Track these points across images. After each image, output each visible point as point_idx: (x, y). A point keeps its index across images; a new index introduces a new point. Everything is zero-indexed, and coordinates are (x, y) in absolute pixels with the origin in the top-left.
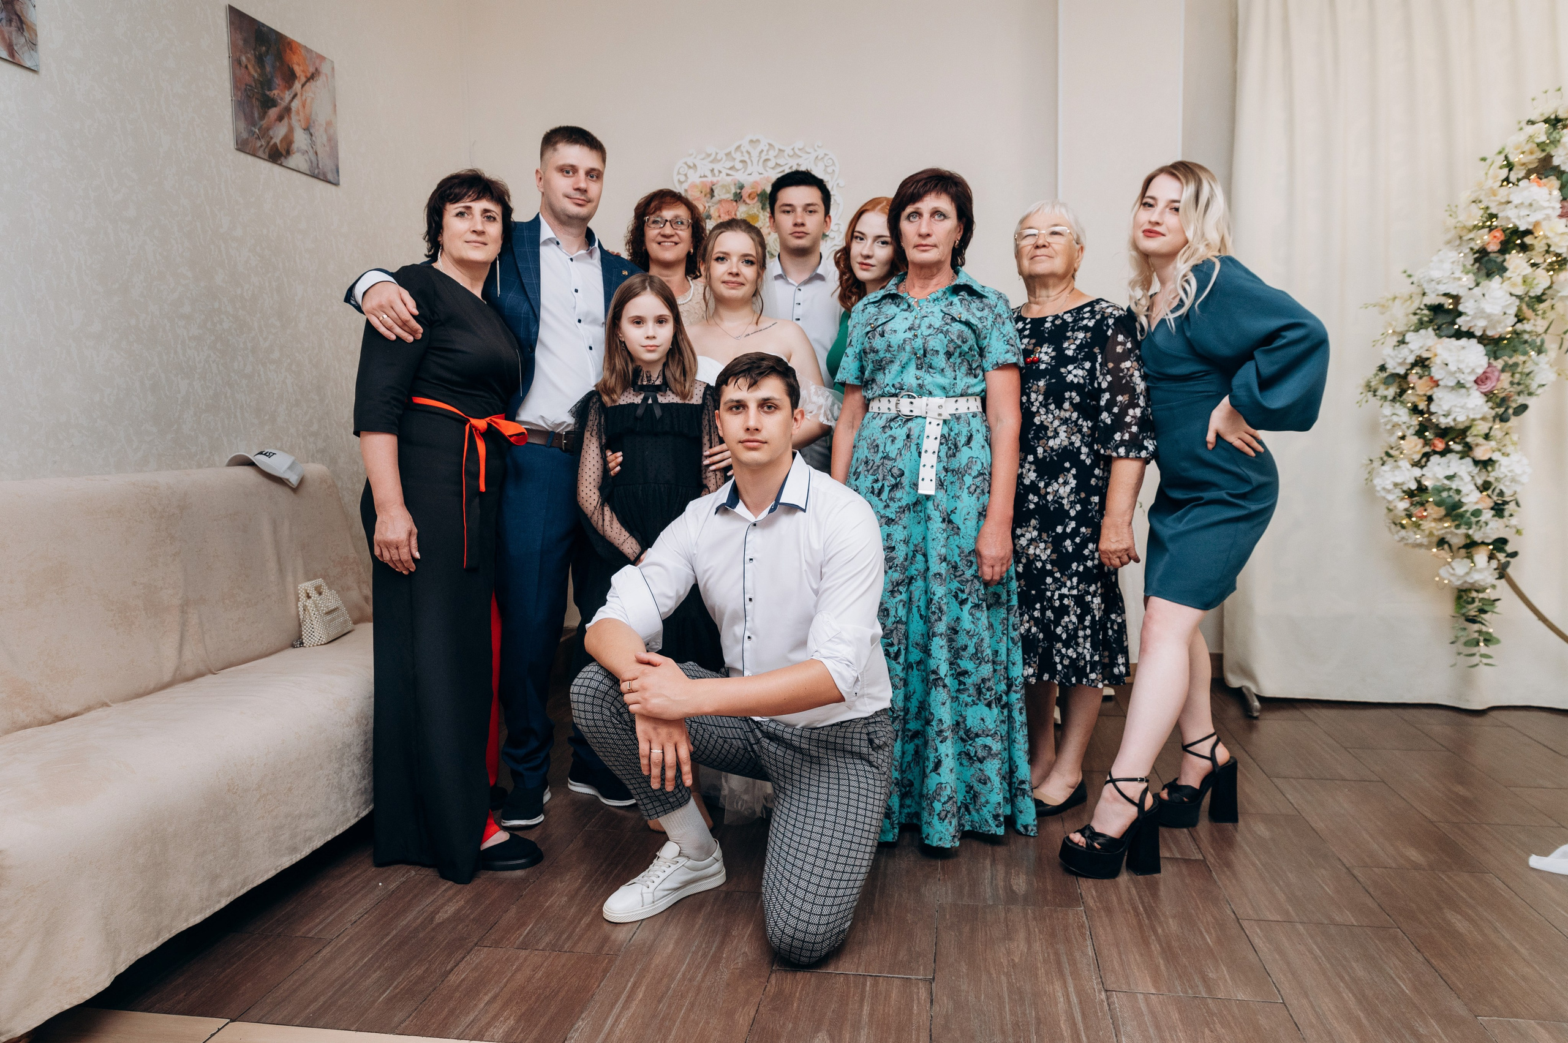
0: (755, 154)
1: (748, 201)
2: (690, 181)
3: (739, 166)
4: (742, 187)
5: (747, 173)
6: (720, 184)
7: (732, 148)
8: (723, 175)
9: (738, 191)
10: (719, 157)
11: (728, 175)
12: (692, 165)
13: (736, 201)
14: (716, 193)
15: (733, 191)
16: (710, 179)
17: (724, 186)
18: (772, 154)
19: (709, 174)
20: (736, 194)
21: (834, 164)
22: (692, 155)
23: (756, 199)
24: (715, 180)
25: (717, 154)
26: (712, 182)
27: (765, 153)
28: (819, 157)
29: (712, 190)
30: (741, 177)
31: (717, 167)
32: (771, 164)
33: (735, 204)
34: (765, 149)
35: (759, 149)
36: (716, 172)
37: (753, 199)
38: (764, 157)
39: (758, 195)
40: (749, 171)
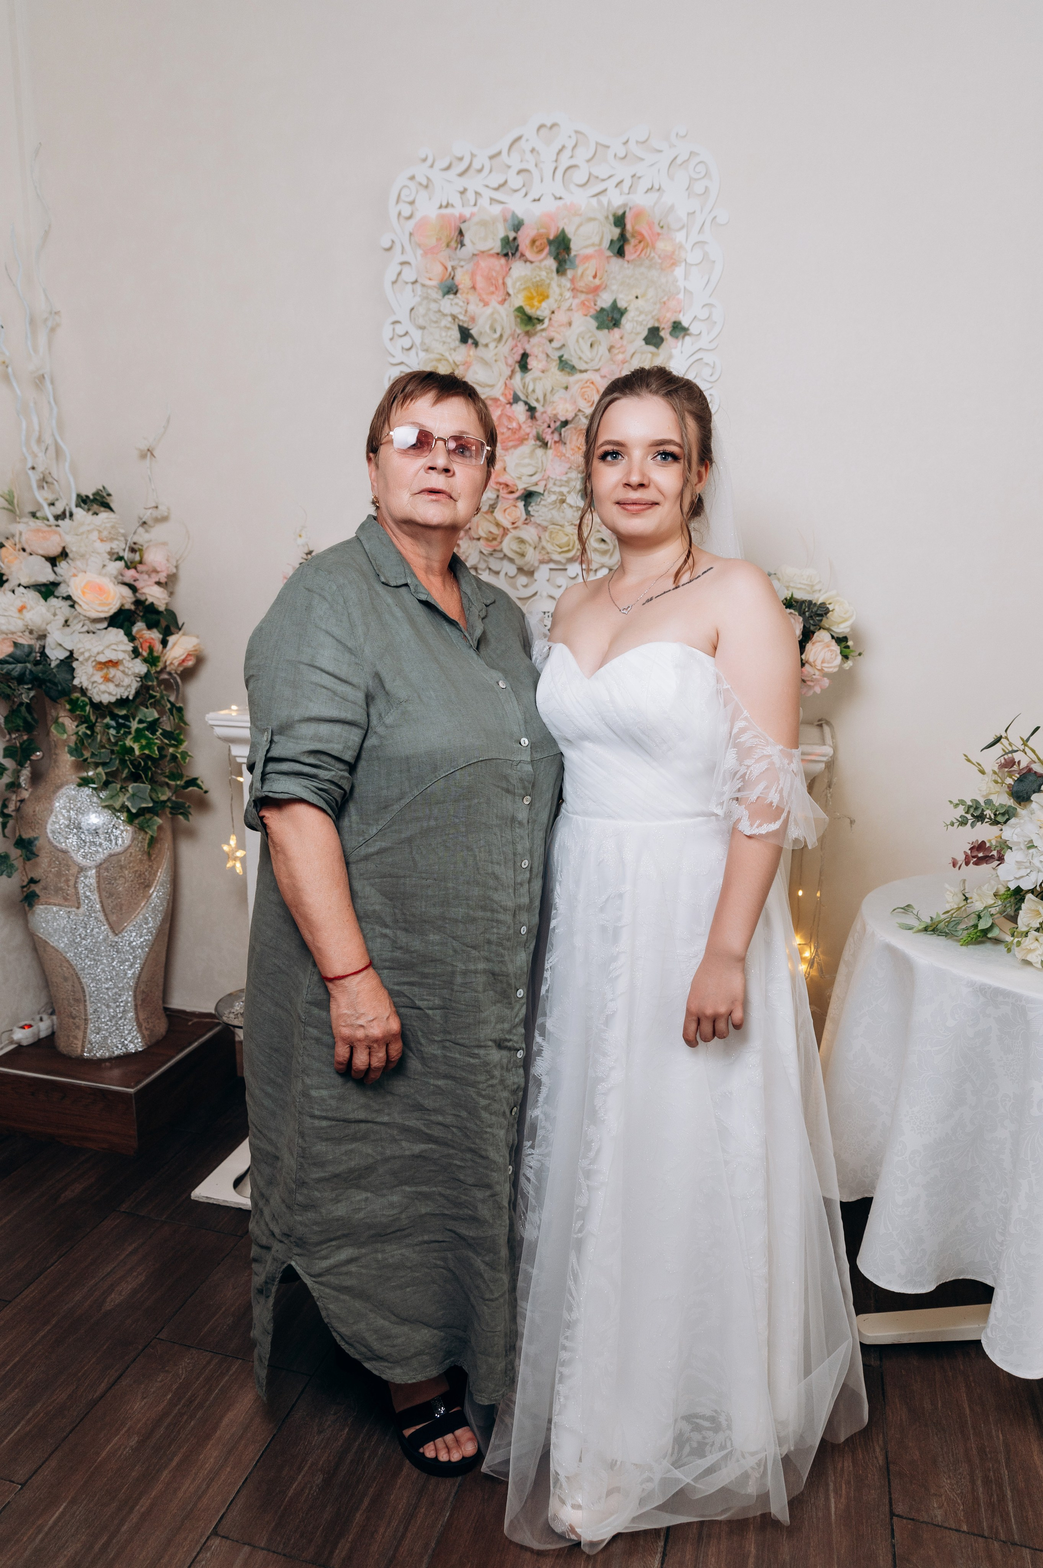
0: (548, 154)
1: (529, 255)
2: (418, 216)
3: (515, 182)
4: (518, 226)
5: (531, 197)
6: (475, 219)
7: (504, 145)
8: (484, 202)
9: (512, 235)
10: (477, 165)
11: (492, 200)
12: (425, 182)
13: (506, 255)
14: (467, 240)
15: (502, 234)
16: (457, 210)
17: (483, 224)
18: (583, 154)
19: (456, 200)
20: (506, 241)
21: (707, 174)
22: (425, 160)
23: (547, 250)
24: (467, 212)
25: (473, 155)
26: (461, 216)
27: (567, 153)
28: (679, 161)
29: (461, 233)
30: (520, 207)
31: (473, 183)
32: (580, 176)
33: (503, 261)
34: (570, 144)
35: (557, 147)
36: (470, 195)
37: (540, 251)
38: (565, 162)
39: (550, 243)
40: (533, 195)
